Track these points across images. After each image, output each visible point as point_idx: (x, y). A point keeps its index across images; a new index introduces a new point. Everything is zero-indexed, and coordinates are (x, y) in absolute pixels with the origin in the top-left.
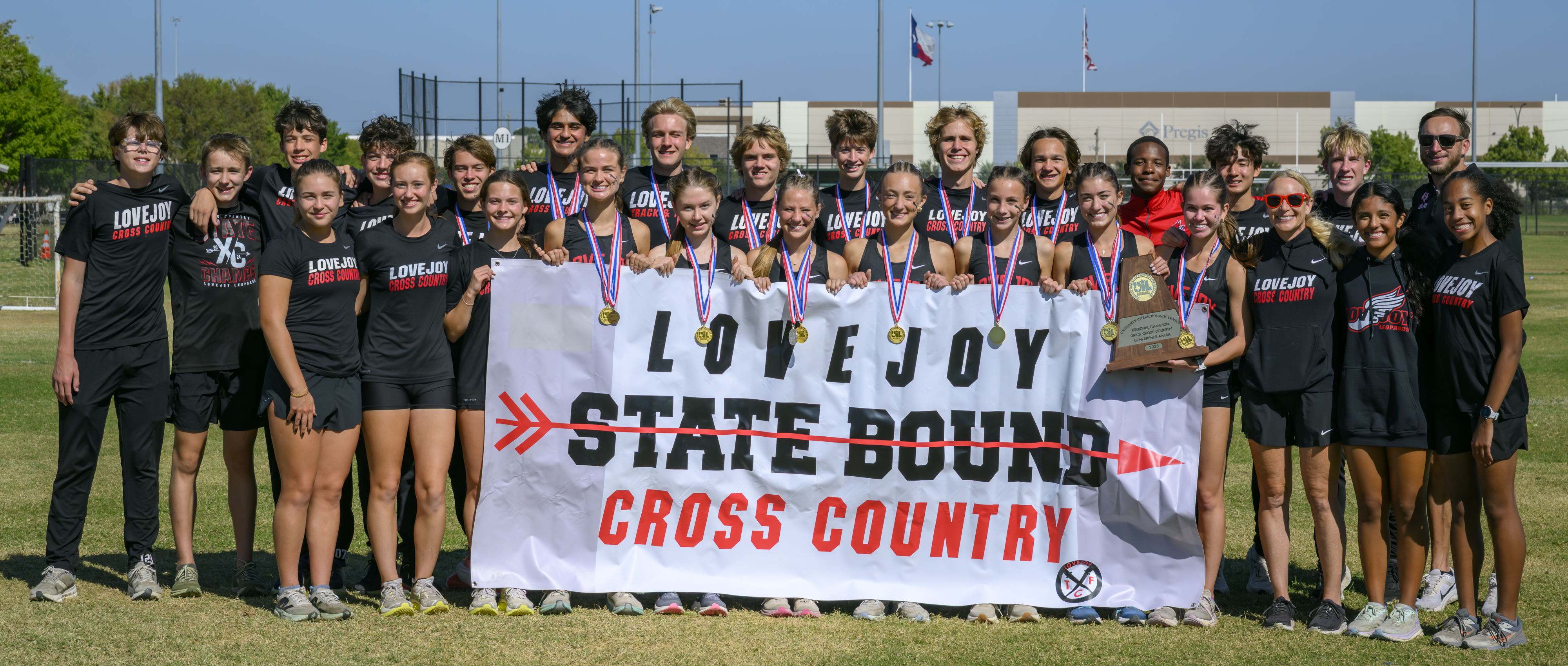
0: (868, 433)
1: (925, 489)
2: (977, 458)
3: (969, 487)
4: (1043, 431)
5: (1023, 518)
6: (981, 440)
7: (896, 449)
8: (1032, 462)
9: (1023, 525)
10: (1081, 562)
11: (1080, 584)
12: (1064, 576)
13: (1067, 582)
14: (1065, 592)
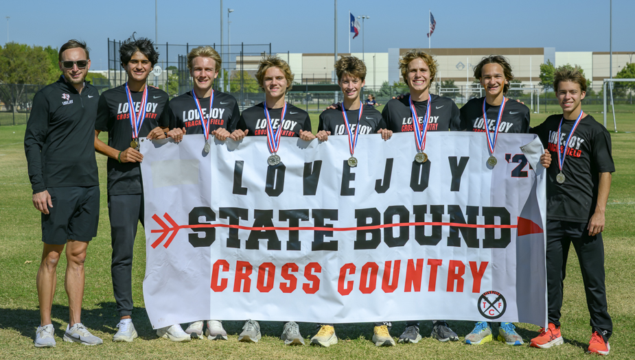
0: (367, 223)
1: (399, 252)
2: (428, 231)
3: (425, 249)
4: (466, 218)
5: (457, 268)
6: (431, 221)
7: (382, 230)
8: (460, 235)
9: (457, 272)
10: (493, 292)
11: (492, 305)
12: (483, 300)
13: (484, 303)
14: (483, 310)
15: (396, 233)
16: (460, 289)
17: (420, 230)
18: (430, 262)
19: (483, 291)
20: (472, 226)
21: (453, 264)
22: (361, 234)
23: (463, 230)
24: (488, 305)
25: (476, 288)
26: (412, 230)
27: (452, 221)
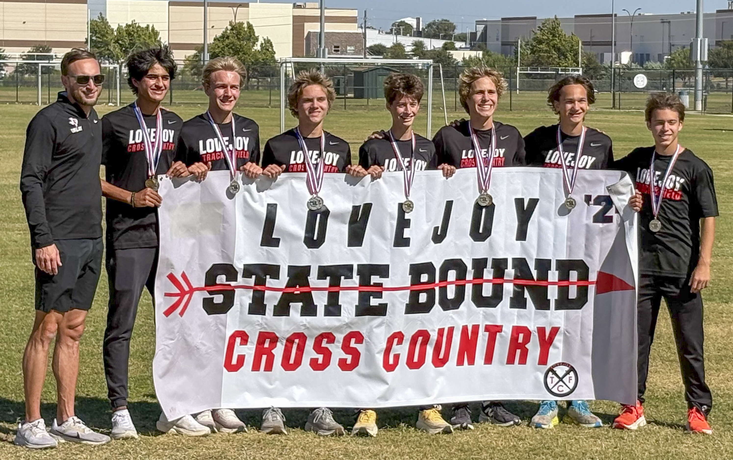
0: (422, 281)
1: (453, 316)
2: (487, 290)
3: (482, 312)
4: (535, 273)
5: (521, 336)
6: (491, 277)
7: (437, 289)
8: (527, 295)
9: (520, 340)
10: (563, 364)
11: (561, 379)
12: (550, 374)
13: (552, 378)
14: (550, 386)
15: (451, 294)
16: (523, 361)
17: (478, 289)
18: (487, 328)
19: (550, 363)
20: (543, 283)
21: (517, 330)
22: (415, 295)
23: (530, 288)
24: (556, 379)
25: (543, 360)
26: (469, 289)
27: (516, 278)
